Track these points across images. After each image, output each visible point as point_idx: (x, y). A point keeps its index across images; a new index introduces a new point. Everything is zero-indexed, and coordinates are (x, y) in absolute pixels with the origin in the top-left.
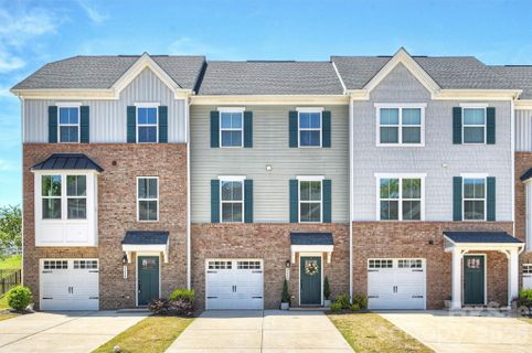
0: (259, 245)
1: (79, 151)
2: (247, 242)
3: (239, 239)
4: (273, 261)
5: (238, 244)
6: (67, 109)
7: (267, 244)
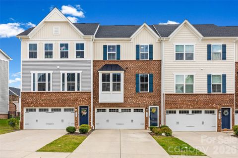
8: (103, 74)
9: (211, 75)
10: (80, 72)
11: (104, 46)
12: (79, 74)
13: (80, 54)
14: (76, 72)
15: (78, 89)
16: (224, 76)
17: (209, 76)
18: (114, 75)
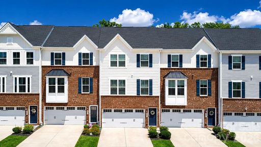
8: (49, 78)
9: (139, 80)
10: (30, 76)
11: (51, 53)
12: (29, 78)
13: (30, 61)
14: (26, 77)
15: (29, 91)
16: (151, 81)
17: (138, 81)
18: (59, 80)
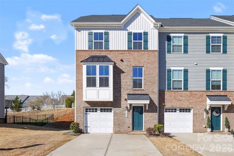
0: (191, 101)
1: (103, 54)
2: (185, 100)
3: (181, 98)
4: (198, 109)
5: (180, 101)
6: (98, 33)
7: (195, 101)
